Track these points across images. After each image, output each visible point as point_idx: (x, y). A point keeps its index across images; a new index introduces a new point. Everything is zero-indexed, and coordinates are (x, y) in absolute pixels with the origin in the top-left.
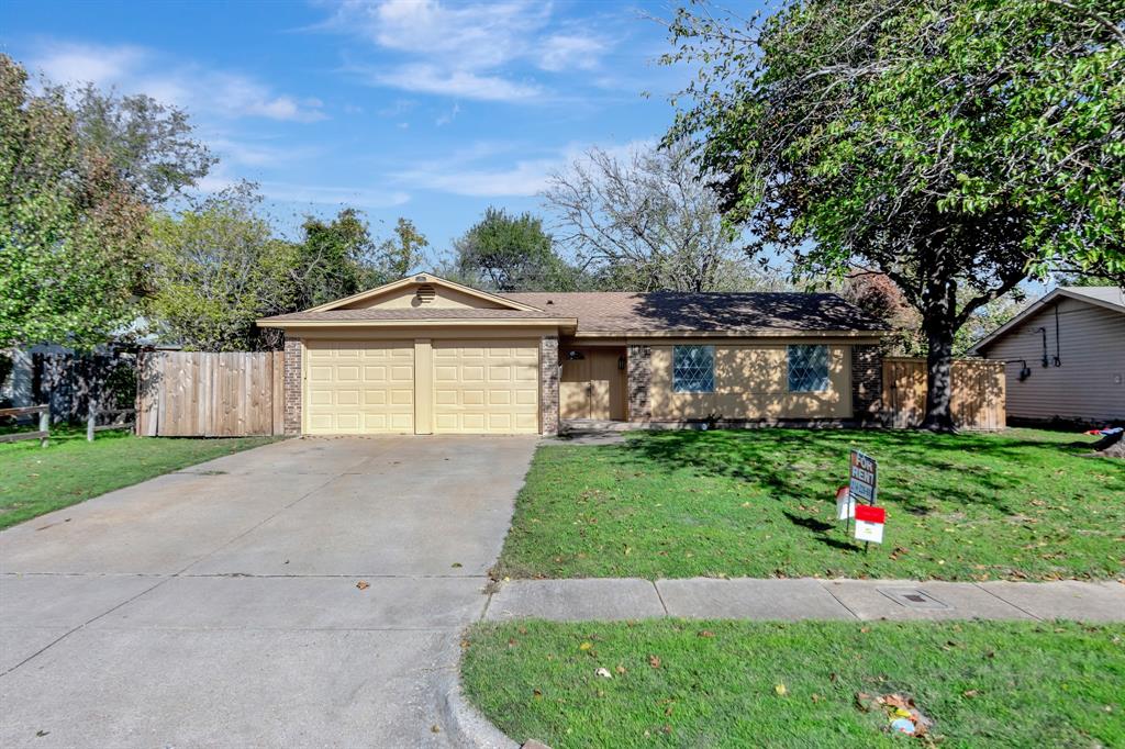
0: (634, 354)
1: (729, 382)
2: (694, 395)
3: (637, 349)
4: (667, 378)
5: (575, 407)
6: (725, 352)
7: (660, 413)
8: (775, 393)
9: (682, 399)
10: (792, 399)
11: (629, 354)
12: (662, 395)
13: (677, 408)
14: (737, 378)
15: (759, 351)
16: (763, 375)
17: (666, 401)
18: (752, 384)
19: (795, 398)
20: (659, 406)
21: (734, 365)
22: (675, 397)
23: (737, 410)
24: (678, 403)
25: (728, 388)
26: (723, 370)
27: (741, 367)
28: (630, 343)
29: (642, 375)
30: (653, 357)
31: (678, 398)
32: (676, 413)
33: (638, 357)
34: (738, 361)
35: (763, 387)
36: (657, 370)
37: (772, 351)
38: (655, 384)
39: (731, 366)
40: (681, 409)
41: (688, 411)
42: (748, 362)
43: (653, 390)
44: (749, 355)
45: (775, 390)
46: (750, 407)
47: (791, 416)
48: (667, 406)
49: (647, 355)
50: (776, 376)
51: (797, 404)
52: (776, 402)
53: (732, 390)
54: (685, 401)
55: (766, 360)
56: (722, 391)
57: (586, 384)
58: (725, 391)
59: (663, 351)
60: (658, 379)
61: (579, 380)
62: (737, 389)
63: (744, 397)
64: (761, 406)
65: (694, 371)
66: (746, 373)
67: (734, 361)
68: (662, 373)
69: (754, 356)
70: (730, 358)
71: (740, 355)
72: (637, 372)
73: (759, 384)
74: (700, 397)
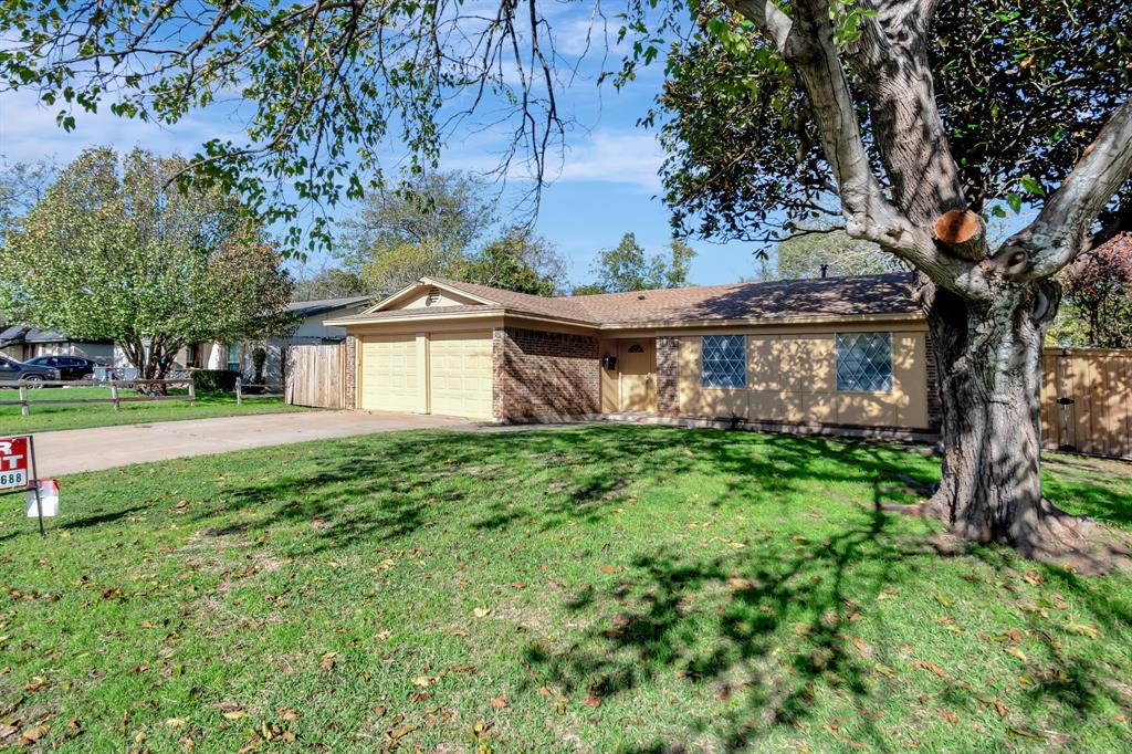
0: (663, 346)
1: (764, 378)
2: (726, 391)
3: (665, 341)
4: (697, 372)
5: (636, 399)
6: (759, 343)
7: (691, 408)
8: (820, 392)
9: (713, 394)
10: (842, 400)
11: (658, 346)
12: (692, 389)
13: (709, 405)
14: (773, 373)
15: (800, 341)
16: (806, 370)
17: (697, 396)
18: (792, 380)
19: (847, 400)
20: (691, 401)
21: (770, 358)
22: (706, 393)
23: (774, 410)
24: (709, 399)
25: (764, 384)
26: (757, 363)
27: (778, 360)
28: (657, 334)
29: (672, 368)
30: (683, 349)
31: (710, 394)
32: (707, 410)
33: (667, 349)
34: (775, 353)
35: (806, 384)
36: (687, 363)
37: (818, 341)
38: (686, 378)
39: (766, 359)
40: (712, 406)
41: (720, 408)
42: (785, 355)
43: (683, 384)
44: (787, 346)
45: (821, 388)
46: (790, 407)
47: (841, 422)
48: (698, 401)
49: (676, 347)
50: (822, 371)
51: (850, 406)
52: (821, 402)
53: (768, 386)
54: (717, 396)
55: (808, 353)
56: (756, 387)
57: (645, 377)
58: (760, 388)
59: (693, 342)
60: (689, 372)
61: (640, 372)
62: (774, 386)
63: (783, 395)
64: (802, 407)
65: (723, 364)
66: (785, 367)
67: (771, 354)
68: (692, 366)
69: (793, 348)
70: (765, 350)
71: (777, 346)
72: (665, 365)
73: (801, 380)
74: (732, 393)
